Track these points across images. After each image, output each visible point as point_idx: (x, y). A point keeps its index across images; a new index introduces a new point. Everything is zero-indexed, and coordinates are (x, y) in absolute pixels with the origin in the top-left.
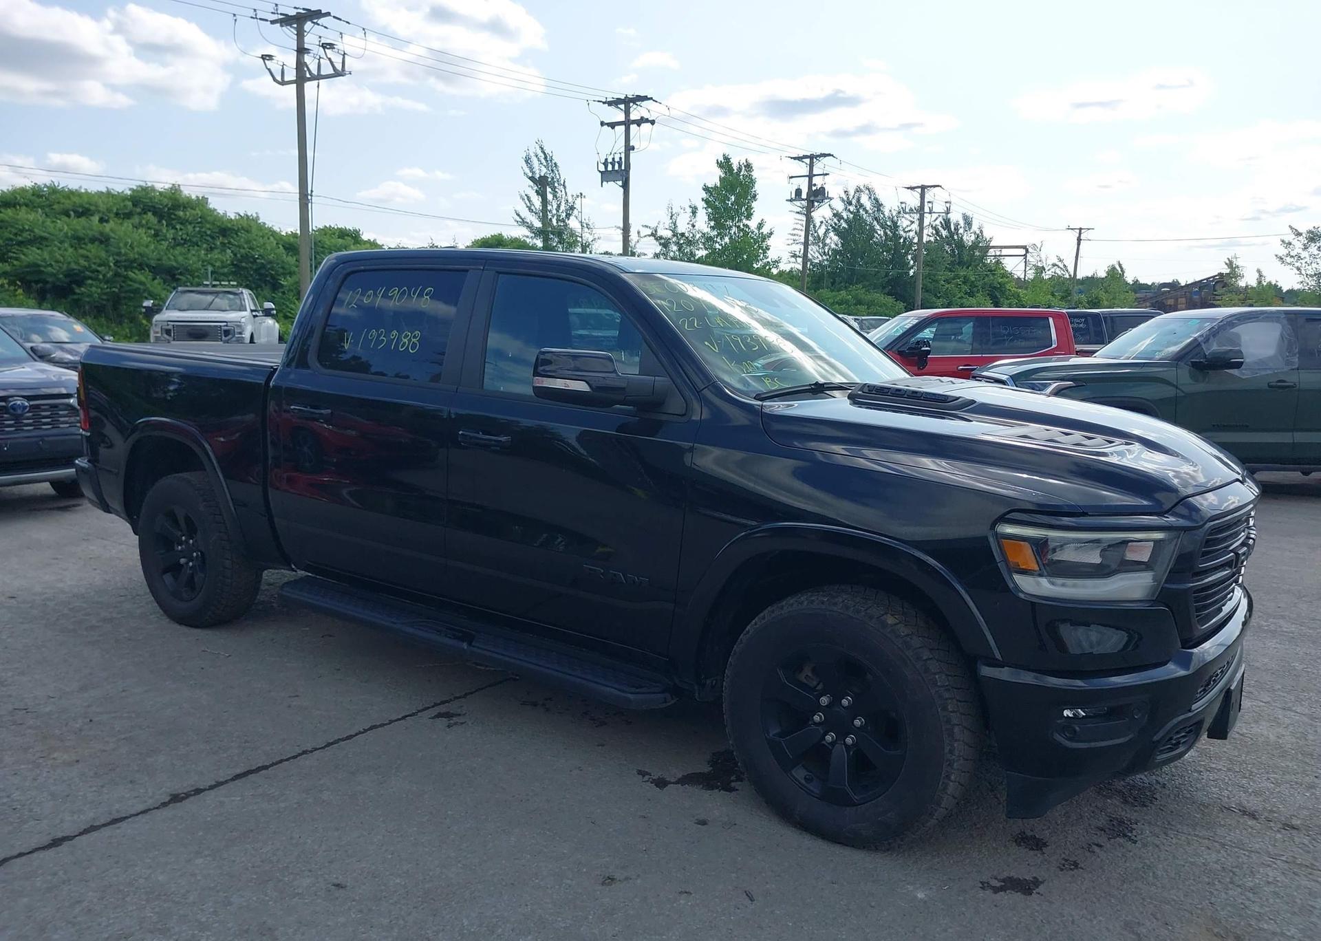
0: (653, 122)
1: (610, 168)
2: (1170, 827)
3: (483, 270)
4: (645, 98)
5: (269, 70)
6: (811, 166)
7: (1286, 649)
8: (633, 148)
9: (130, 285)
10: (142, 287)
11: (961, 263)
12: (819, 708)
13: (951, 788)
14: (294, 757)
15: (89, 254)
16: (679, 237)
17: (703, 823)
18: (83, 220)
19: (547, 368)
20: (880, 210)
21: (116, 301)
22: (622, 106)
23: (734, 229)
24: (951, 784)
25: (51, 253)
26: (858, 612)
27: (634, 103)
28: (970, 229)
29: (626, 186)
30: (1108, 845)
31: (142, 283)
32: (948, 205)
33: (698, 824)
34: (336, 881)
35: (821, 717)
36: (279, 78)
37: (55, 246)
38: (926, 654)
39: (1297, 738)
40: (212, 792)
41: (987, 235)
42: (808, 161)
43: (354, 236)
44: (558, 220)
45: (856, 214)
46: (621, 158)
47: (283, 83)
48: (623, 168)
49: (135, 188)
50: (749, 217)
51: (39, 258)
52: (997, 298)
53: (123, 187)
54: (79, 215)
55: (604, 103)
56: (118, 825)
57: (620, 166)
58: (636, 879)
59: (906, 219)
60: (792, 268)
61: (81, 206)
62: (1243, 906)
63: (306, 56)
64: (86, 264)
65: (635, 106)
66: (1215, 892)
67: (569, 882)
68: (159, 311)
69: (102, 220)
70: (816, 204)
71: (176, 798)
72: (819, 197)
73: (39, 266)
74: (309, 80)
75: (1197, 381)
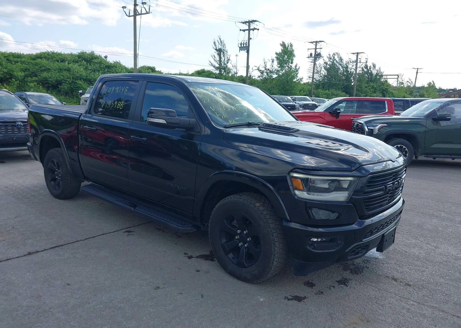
0: (258, 30)
1: (242, 46)
2: (363, 282)
3: (143, 81)
4: (256, 21)
5: (125, 12)
6: (316, 45)
7: (439, 223)
8: (251, 39)
9: (77, 85)
10: (81, 86)
11: (371, 81)
12: (237, 234)
13: (275, 263)
14: (73, 243)
15: (63, 74)
16: (267, 70)
17: (198, 271)
18: (63, 64)
19: (153, 115)
20: (342, 61)
21: (72, 91)
22: (248, 24)
23: (287, 68)
24: (275, 262)
25: (51, 74)
26: (248, 201)
27: (252, 23)
28: (375, 68)
29: (248, 52)
30: (337, 287)
31: (81, 85)
32: (367, 60)
33: (196, 271)
34: (68, 283)
35: (238, 237)
36: (128, 15)
37: (53, 72)
38: (268, 217)
39: (427, 254)
40: (42, 252)
41: (382, 71)
42: (315, 43)
43: (153, 69)
44: (224, 64)
45: (333, 62)
46: (246, 42)
47: (129, 16)
48: (247, 46)
49: (80, 52)
50: (292, 63)
51: (47, 76)
52: (384, 94)
53: (76, 52)
54: (62, 62)
55: (241, 23)
56: (8, 261)
57: (246, 45)
58: (167, 288)
59: (351, 65)
60: (309, 82)
61: (62, 59)
62: (376, 311)
63: (137, 7)
64: (63, 78)
65: (252, 24)
66: (368, 305)
67: (144, 288)
68: (84, 94)
69: (68, 63)
70: (317, 59)
71: (29, 254)
72: (319, 56)
73: (47, 78)
74: (138, 15)
75: (434, 124)
